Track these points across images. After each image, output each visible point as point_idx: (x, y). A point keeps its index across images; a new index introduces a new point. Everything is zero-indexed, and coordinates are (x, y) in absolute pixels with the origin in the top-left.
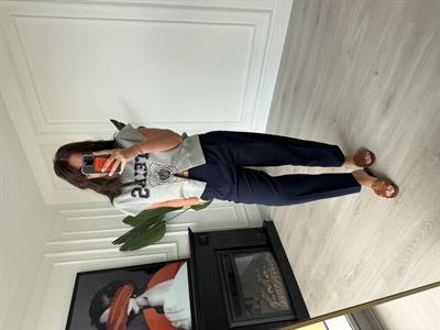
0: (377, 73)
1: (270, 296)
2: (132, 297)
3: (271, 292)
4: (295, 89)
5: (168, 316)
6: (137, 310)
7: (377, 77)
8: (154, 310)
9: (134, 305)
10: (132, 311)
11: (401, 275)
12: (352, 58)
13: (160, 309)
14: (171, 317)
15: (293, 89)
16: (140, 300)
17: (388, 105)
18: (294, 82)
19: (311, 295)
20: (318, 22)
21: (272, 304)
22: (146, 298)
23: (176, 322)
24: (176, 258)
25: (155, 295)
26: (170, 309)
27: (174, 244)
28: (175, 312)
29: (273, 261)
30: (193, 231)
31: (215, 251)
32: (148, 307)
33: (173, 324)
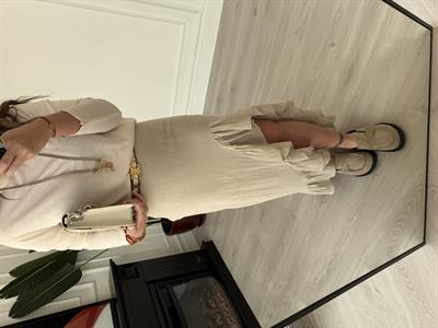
0: (333, 45)
3: (220, 323)
4: (233, 90)
7: (333, 48)
12: (301, 39)
15: (229, 90)
17: (350, 73)
18: (230, 83)
20: (255, 15)
24: (95, 301)
27: (91, 284)
29: (218, 285)
30: (117, 264)
31: (148, 283)
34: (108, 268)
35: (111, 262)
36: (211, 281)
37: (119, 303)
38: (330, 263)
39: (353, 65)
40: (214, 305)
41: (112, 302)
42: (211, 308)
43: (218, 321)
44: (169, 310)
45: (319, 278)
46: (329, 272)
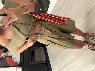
1: (41, 57)
3: (42, 56)
4: (60, 9)
5: (13, 59)
6: (4, 56)
9: (3, 55)
10: (2, 57)
11: (81, 55)
13: (11, 57)
14: (14, 60)
15: (59, 9)
16: (5, 54)
17: (88, 14)
18: (60, 7)
19: (52, 58)
21: (41, 59)
22: (7, 54)
23: (15, 61)
26: (14, 58)
32: (7, 56)
33: (14, 61)
36: (42, 48)
39: (90, 13)
40: (41, 53)
43: (41, 56)
45: (65, 54)
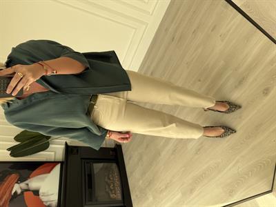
1: (111, 190)
2: (17, 183)
5: (41, 197)
6: (19, 191)
7: (199, 83)
8: (32, 193)
11: (191, 193)
12: (188, 68)
13: (36, 192)
14: (44, 199)
16: (23, 185)
18: (152, 68)
21: (112, 196)
22: (27, 184)
24: (53, 160)
25: (34, 183)
26: (43, 193)
27: (53, 153)
28: (47, 196)
29: (117, 169)
30: (69, 144)
31: (82, 159)
32: (28, 190)
33: (44, 203)
34: (63, 146)
35: (66, 143)
37: (64, 164)
38: (168, 184)
40: (111, 178)
41: (62, 163)
42: (109, 179)
43: (111, 187)
44: (88, 175)
46: (166, 187)
